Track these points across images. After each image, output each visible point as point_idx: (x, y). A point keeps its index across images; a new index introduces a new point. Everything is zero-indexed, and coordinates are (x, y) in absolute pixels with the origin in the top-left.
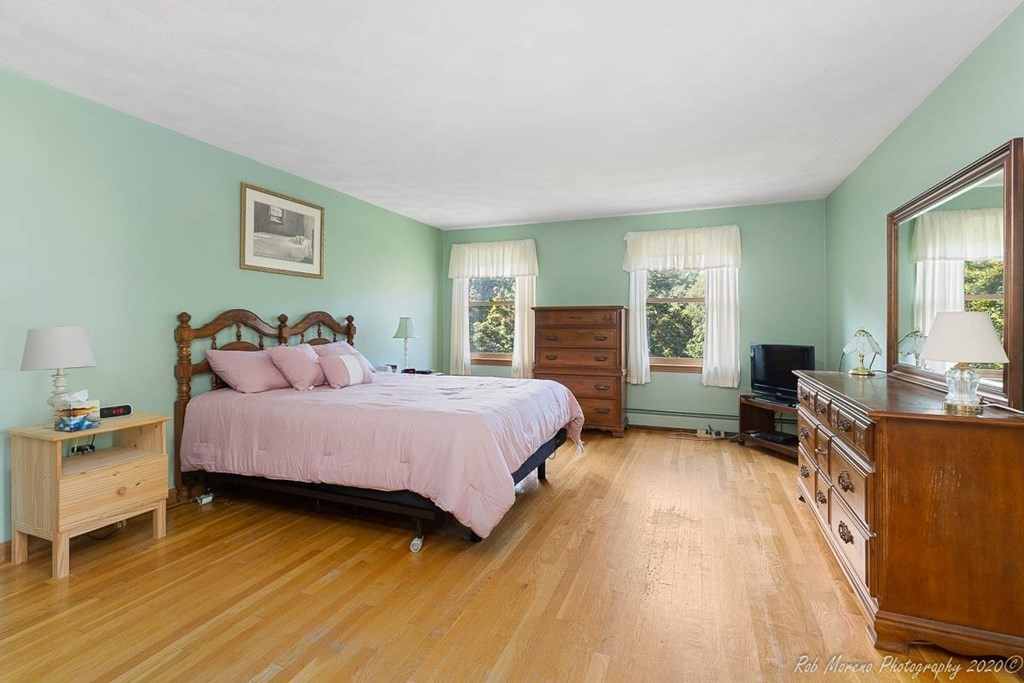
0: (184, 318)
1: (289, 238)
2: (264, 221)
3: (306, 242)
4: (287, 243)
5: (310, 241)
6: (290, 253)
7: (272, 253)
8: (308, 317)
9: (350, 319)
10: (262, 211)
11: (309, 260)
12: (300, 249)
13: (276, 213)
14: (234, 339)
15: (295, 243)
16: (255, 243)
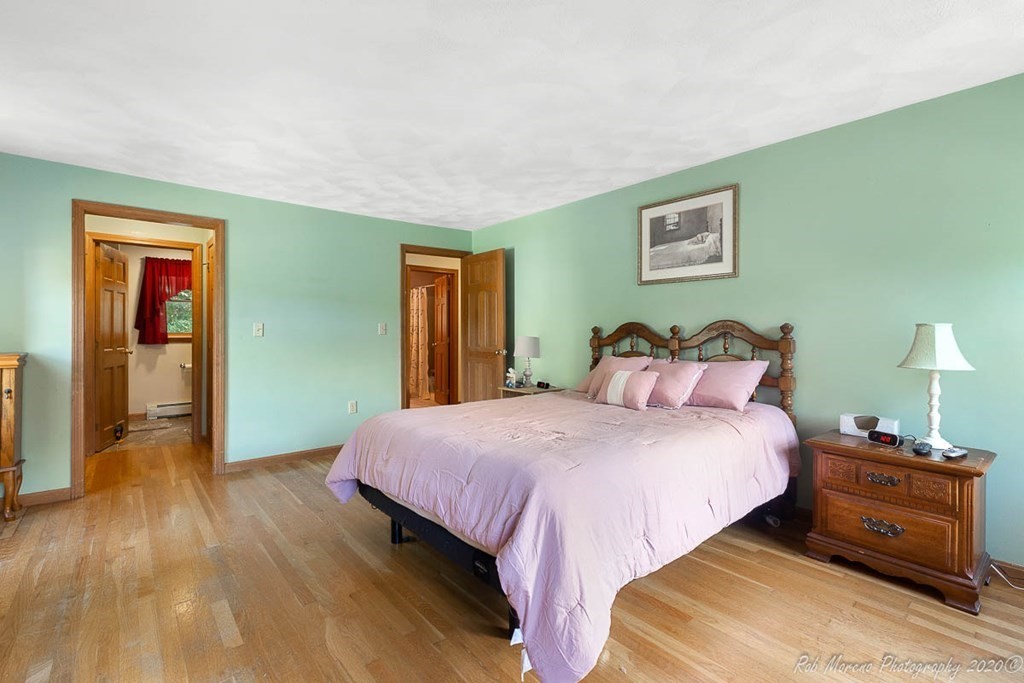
0: (596, 331)
1: (687, 242)
2: (661, 233)
3: (711, 238)
4: (686, 247)
5: (718, 235)
6: (689, 258)
7: (670, 262)
8: (709, 328)
9: (786, 329)
10: (658, 224)
11: (717, 258)
12: (703, 249)
13: (672, 219)
14: (629, 349)
15: (696, 243)
16: (651, 258)
